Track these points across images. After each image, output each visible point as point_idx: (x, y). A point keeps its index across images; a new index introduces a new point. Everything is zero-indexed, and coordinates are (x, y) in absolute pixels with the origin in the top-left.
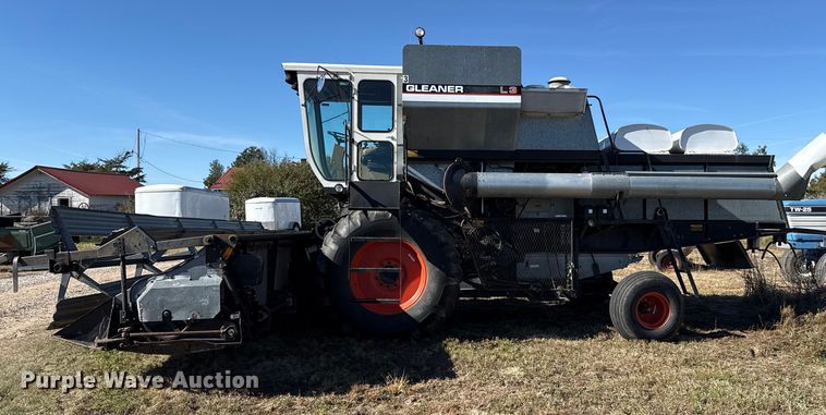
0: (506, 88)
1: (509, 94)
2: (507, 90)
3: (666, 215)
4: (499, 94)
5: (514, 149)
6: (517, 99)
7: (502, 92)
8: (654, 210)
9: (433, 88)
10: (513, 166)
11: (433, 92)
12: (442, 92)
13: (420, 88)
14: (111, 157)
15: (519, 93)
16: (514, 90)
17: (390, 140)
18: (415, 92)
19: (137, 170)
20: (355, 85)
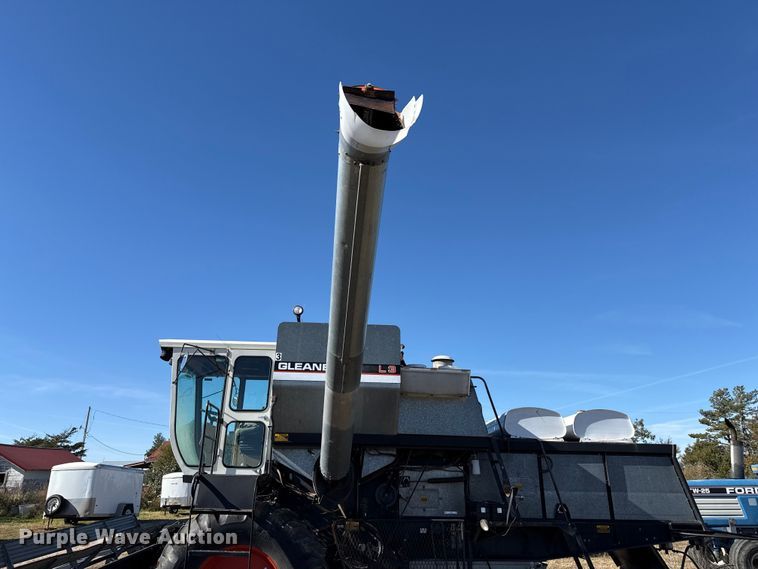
0: (385, 367)
1: (387, 373)
2: (385, 370)
3: (568, 512)
4: (377, 373)
5: (395, 433)
6: (396, 379)
7: (380, 371)
8: (554, 505)
9: (307, 366)
10: (395, 453)
11: (307, 371)
12: (316, 371)
13: (293, 366)
14: (57, 432)
15: (398, 372)
16: (393, 369)
17: (262, 420)
18: (287, 370)
19: (81, 445)
20: (232, 362)
